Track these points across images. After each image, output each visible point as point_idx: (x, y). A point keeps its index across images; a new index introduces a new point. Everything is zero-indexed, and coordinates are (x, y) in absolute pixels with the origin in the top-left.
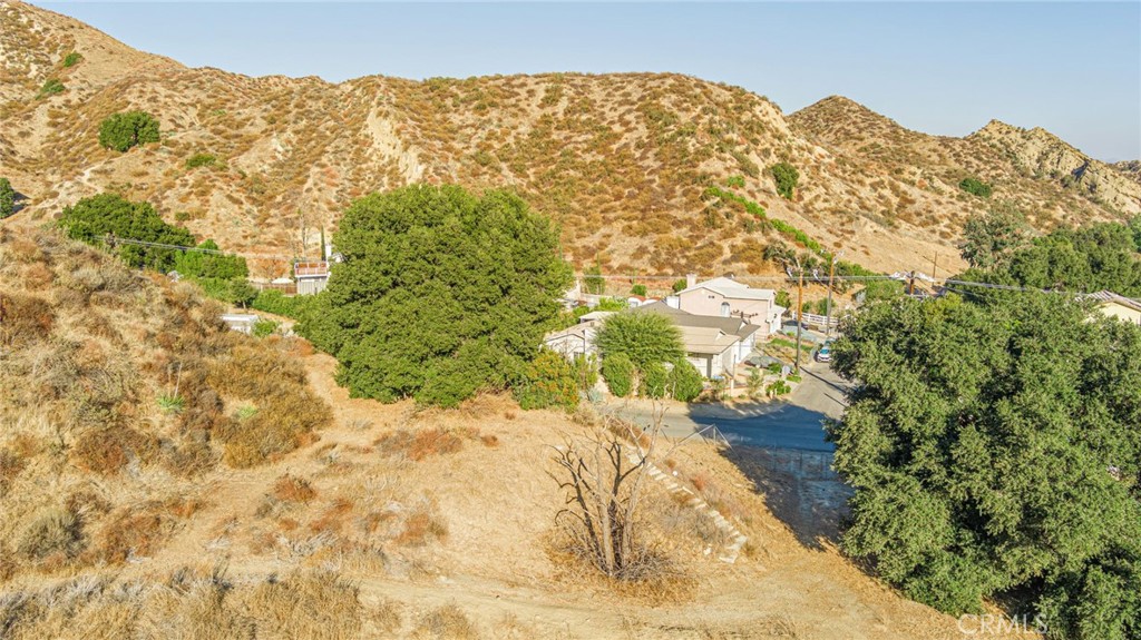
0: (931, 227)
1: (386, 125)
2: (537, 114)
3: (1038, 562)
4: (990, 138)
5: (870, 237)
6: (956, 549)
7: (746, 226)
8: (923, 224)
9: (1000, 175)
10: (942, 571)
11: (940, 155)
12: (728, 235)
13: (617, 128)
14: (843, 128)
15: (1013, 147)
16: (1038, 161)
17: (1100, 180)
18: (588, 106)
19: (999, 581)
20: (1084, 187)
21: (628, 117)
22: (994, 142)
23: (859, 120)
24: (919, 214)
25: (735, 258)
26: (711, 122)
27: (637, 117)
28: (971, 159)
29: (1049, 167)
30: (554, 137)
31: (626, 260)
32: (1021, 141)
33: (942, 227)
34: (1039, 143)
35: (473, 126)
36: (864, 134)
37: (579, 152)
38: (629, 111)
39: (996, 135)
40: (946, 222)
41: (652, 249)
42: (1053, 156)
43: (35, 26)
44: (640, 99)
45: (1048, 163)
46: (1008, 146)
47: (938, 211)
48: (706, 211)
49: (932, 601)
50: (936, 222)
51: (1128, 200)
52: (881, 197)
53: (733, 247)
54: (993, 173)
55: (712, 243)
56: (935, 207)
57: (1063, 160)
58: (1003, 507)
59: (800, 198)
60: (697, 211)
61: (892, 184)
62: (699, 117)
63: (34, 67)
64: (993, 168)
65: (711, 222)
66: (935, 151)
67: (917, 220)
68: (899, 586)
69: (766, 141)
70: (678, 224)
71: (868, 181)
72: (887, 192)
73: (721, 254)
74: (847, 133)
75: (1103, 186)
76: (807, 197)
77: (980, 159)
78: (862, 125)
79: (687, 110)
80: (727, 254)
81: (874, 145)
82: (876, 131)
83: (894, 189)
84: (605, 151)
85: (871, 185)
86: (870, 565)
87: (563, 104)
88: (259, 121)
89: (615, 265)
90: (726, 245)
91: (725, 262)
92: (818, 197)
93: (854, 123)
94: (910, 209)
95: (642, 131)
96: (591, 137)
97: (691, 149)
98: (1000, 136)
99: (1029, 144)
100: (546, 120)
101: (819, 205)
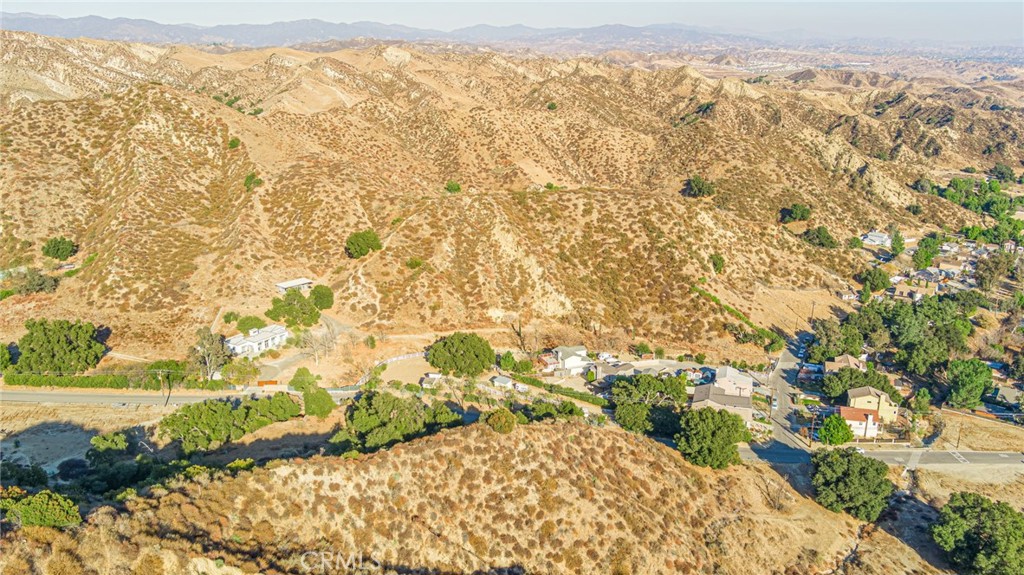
0: (787, 278)
1: (510, 237)
2: (582, 221)
3: (851, 505)
4: (805, 140)
5: (762, 296)
6: (837, 502)
7: (714, 310)
8: (783, 276)
9: (813, 190)
10: (835, 505)
11: (777, 175)
12: (706, 315)
13: (630, 235)
14: (714, 150)
15: (820, 148)
16: (836, 159)
17: (875, 179)
18: (609, 218)
19: (844, 507)
20: (865, 182)
21: (635, 227)
22: (807, 142)
23: (724, 144)
24: (781, 270)
25: (711, 329)
26: (679, 231)
27: (640, 227)
28: (796, 178)
29: (843, 165)
30: (595, 238)
31: (659, 329)
32: (825, 144)
33: (792, 278)
34: (837, 146)
35: (550, 232)
36: (729, 157)
37: (612, 251)
38: (634, 223)
39: (809, 137)
40: (795, 273)
41: (670, 322)
42: (846, 157)
43: (195, 112)
44: (639, 214)
45: (842, 161)
46: (816, 146)
47: (791, 267)
48: (692, 300)
49: (832, 510)
50: (789, 274)
51: (891, 194)
52: (761, 259)
53: (709, 323)
54: (810, 188)
55: (698, 320)
56: (789, 265)
57: (852, 161)
58: (846, 496)
59: (725, 271)
60: (688, 300)
61: (766, 250)
62: (672, 228)
63: (209, 149)
64: (810, 185)
65: (696, 307)
66: (774, 171)
67: (780, 273)
68: (827, 508)
69: (705, 236)
70: (680, 307)
71: (754, 249)
72: (764, 256)
73: (703, 326)
74: (717, 155)
75: (876, 183)
76: (729, 270)
77: (802, 178)
78: (726, 149)
79: (666, 223)
80: (707, 327)
81: (735, 167)
82: (736, 154)
83: (767, 253)
84: (626, 249)
85: (756, 252)
86: (820, 503)
87: (595, 215)
88: (426, 227)
89: (655, 332)
90: (705, 321)
91: (707, 331)
92: (733, 271)
93: (722, 147)
94: (776, 266)
95: (644, 239)
96: (617, 240)
97: (677, 258)
98: (811, 139)
99: (830, 146)
100: (588, 225)
101: (735, 275)
